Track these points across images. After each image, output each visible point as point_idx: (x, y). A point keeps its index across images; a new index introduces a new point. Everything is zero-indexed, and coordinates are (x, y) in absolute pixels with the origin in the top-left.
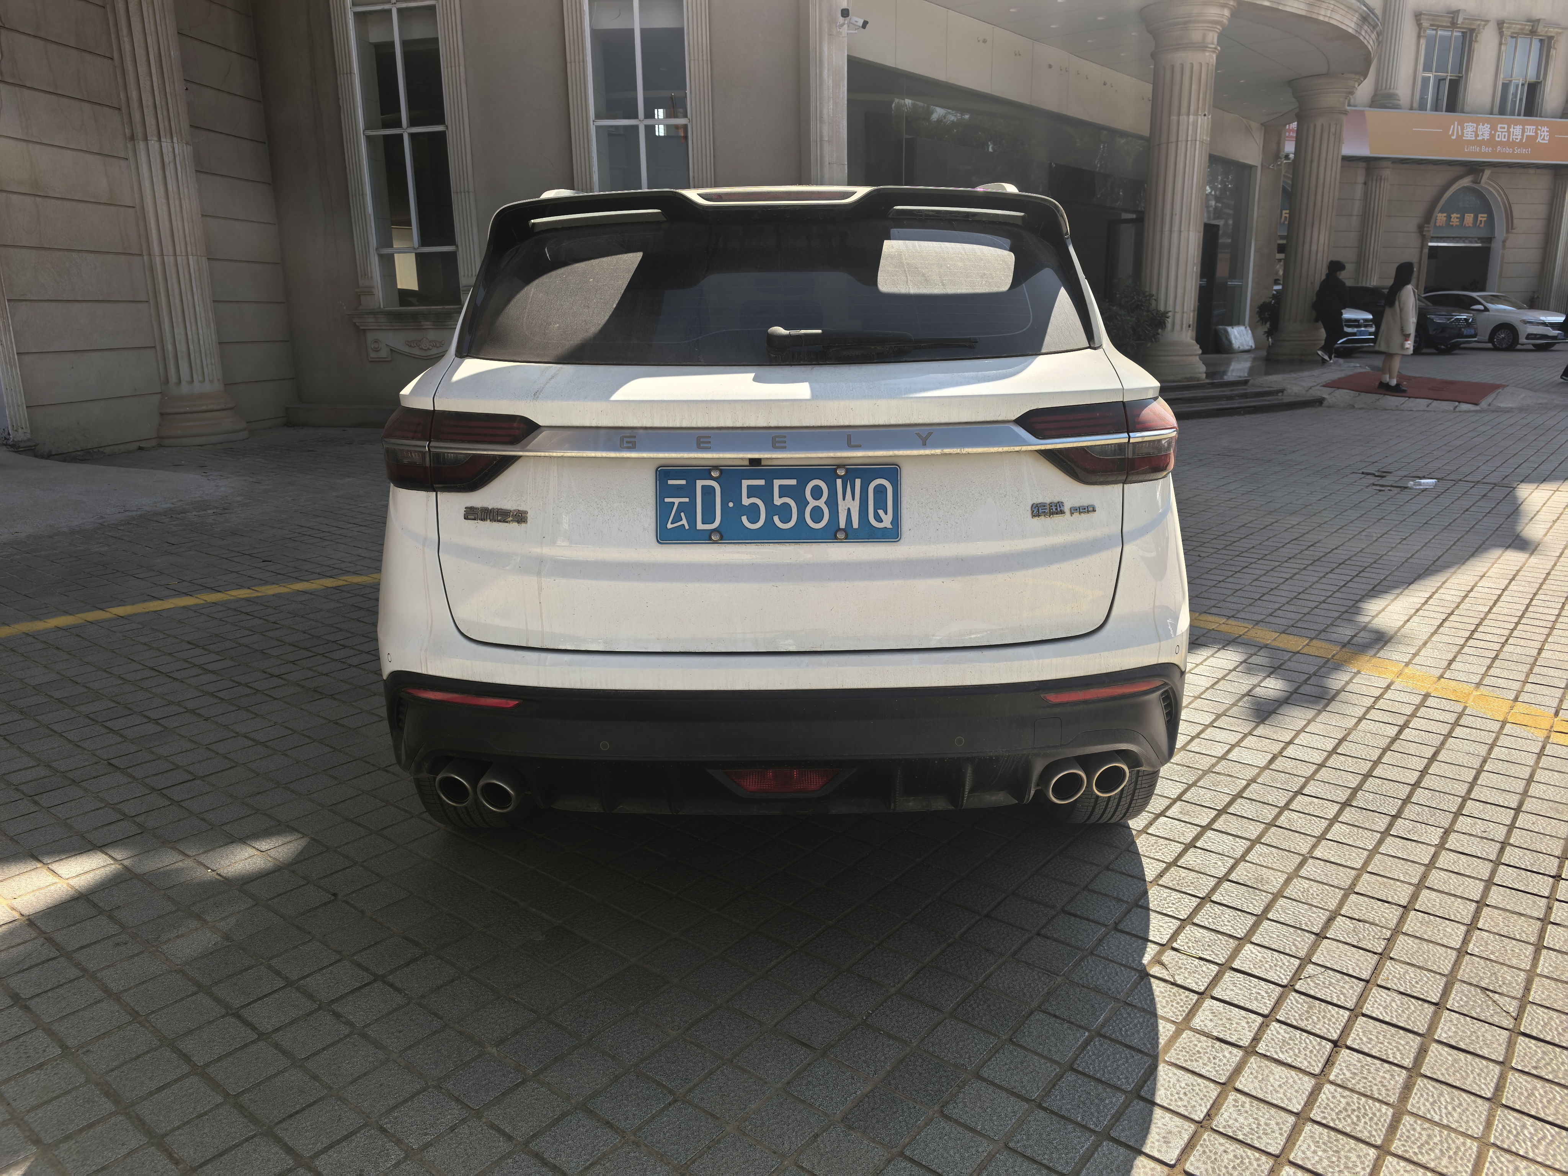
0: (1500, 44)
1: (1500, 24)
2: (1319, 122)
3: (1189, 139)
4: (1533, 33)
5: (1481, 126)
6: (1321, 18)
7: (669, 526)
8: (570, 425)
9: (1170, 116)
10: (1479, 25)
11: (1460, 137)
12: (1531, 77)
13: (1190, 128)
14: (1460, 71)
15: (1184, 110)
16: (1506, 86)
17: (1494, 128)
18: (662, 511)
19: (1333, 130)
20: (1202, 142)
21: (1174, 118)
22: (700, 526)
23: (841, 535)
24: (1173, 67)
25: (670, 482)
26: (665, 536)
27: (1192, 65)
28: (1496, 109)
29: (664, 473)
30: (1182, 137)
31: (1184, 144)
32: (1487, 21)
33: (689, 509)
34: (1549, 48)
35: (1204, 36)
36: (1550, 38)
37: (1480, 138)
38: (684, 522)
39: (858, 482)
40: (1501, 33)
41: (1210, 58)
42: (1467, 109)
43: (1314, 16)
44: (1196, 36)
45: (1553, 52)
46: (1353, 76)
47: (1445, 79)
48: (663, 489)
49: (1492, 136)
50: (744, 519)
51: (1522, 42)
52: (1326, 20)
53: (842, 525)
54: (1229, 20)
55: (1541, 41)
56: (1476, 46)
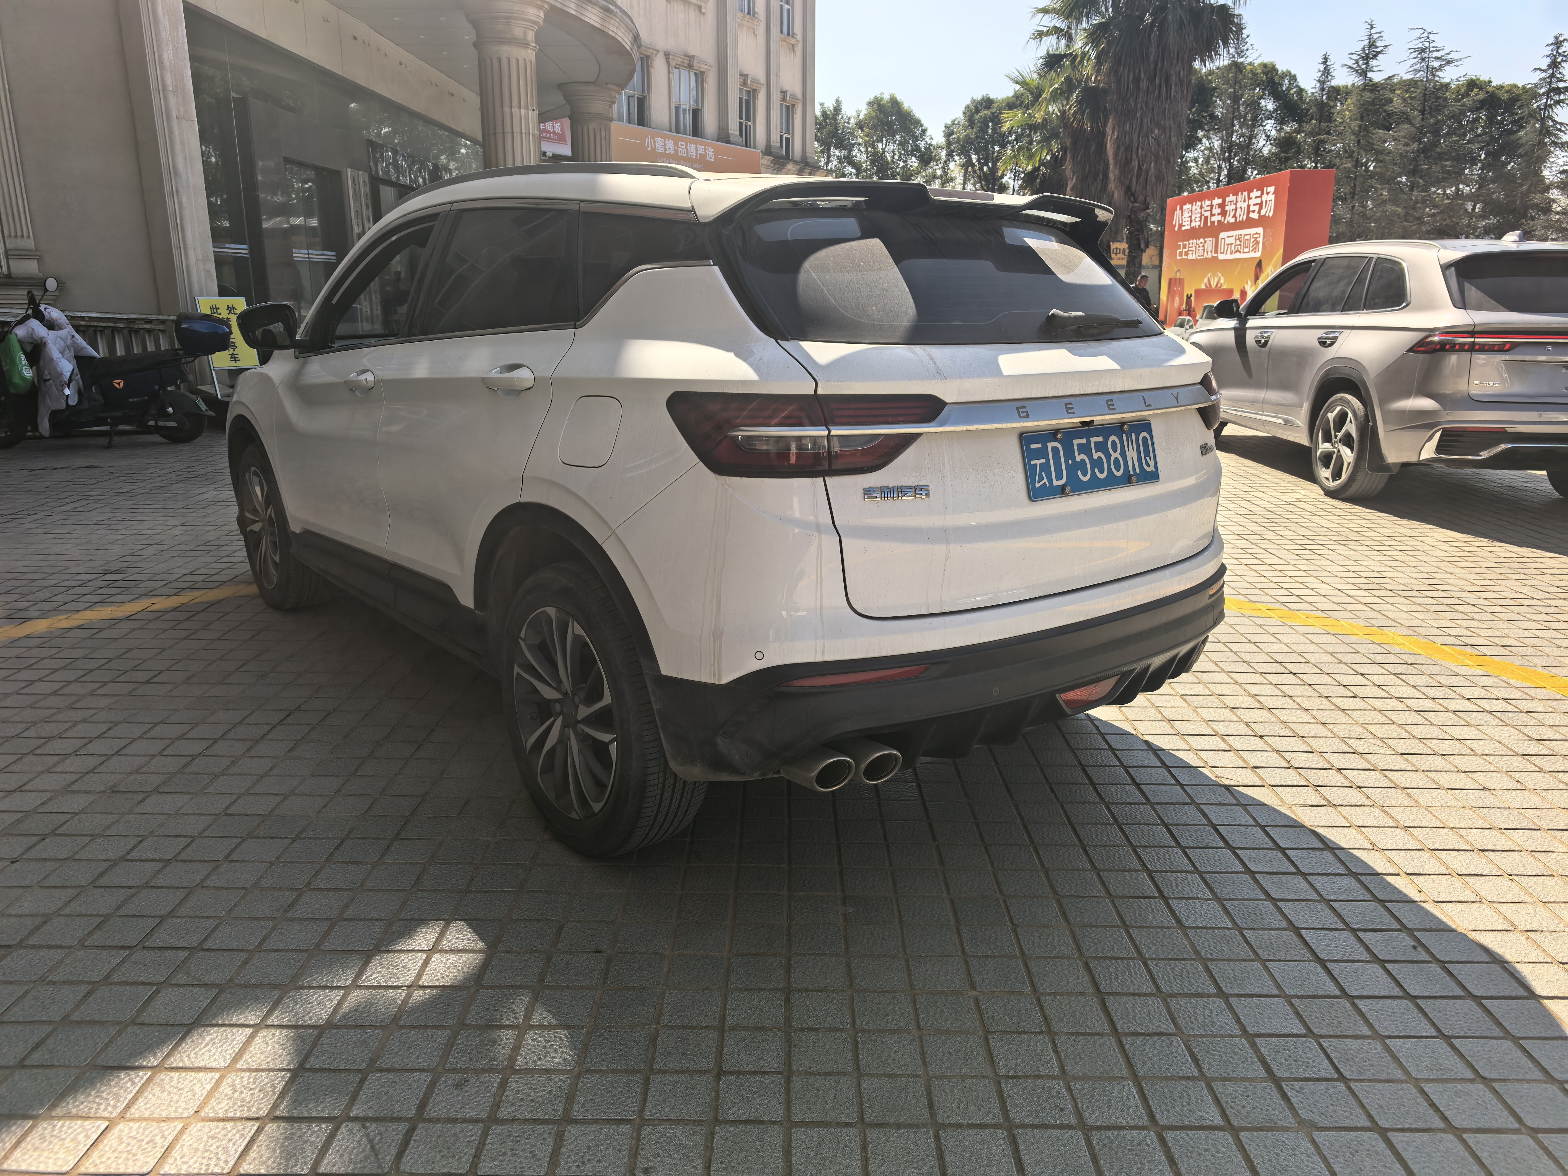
0: (669, 72)
1: (667, 55)
2: (592, 126)
3: (523, 131)
4: (690, 66)
5: (667, 142)
6: (611, 33)
7: (1037, 485)
8: (972, 400)
9: (502, 107)
10: (652, 53)
11: (654, 149)
12: (693, 105)
13: (523, 121)
14: (643, 91)
15: (515, 103)
16: (677, 109)
17: (676, 144)
18: (1030, 473)
19: (603, 134)
20: (534, 136)
21: (507, 110)
22: (1056, 483)
23: (1134, 479)
24: (500, 59)
25: (1032, 446)
26: (1035, 494)
27: (518, 59)
28: (673, 128)
29: (1025, 439)
30: (516, 129)
31: (519, 135)
32: (658, 51)
33: (1045, 467)
34: (702, 81)
35: (525, 34)
36: (702, 73)
37: (667, 152)
38: (1045, 480)
39: (1133, 435)
40: (668, 63)
41: (530, 55)
42: (653, 125)
43: (606, 30)
44: (518, 32)
45: (705, 85)
46: (614, 87)
47: (633, 97)
48: (1027, 455)
49: (676, 151)
50: (1079, 472)
51: (684, 73)
52: (614, 35)
53: (1131, 472)
54: (545, 20)
55: (696, 74)
56: (652, 71)
